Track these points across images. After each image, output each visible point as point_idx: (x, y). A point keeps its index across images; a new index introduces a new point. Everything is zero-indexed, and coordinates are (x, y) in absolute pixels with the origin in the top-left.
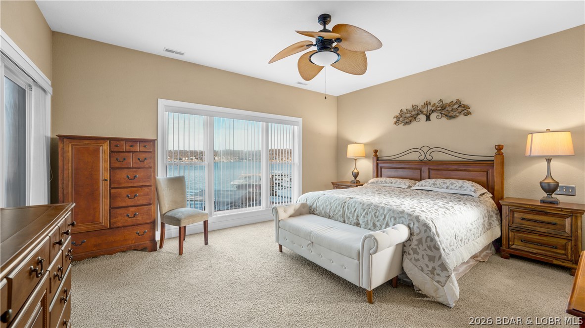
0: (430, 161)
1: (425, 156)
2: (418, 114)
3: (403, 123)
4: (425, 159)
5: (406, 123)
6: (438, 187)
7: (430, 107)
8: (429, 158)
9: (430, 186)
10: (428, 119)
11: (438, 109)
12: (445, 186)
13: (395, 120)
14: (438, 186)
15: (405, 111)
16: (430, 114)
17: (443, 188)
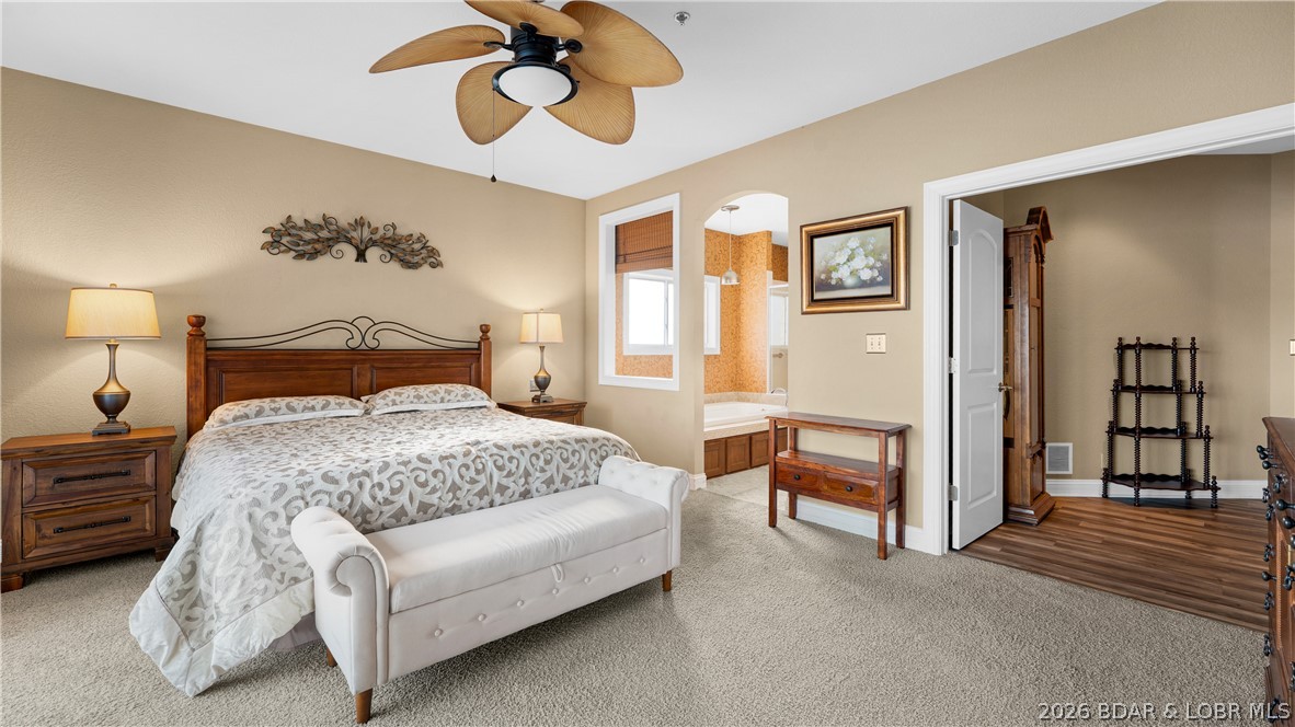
0: (373, 349)
1: (363, 339)
2: (337, 240)
3: (293, 254)
4: (363, 347)
5: (300, 256)
6: (426, 402)
7: (366, 233)
8: (373, 344)
9: (412, 402)
10: (361, 257)
11: (386, 242)
12: (438, 398)
13: (268, 238)
14: (426, 399)
15: (300, 223)
16: (367, 248)
17: (435, 402)
